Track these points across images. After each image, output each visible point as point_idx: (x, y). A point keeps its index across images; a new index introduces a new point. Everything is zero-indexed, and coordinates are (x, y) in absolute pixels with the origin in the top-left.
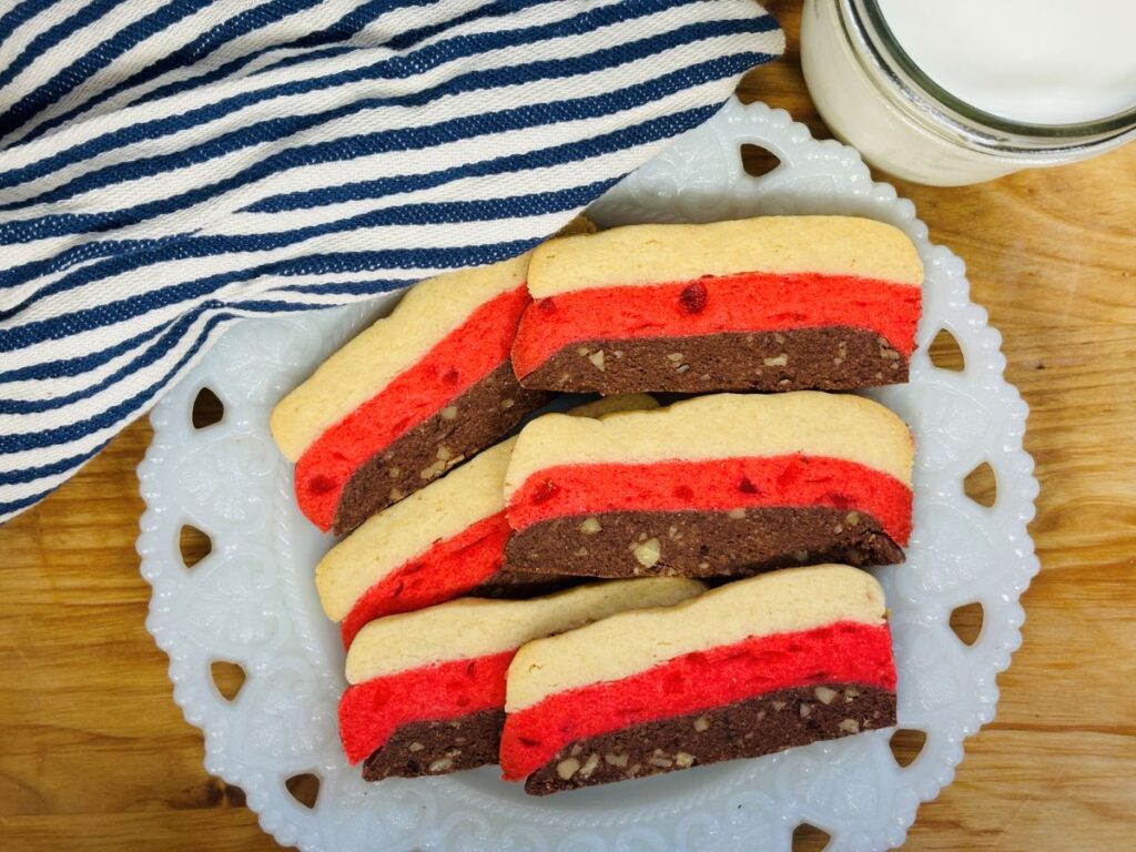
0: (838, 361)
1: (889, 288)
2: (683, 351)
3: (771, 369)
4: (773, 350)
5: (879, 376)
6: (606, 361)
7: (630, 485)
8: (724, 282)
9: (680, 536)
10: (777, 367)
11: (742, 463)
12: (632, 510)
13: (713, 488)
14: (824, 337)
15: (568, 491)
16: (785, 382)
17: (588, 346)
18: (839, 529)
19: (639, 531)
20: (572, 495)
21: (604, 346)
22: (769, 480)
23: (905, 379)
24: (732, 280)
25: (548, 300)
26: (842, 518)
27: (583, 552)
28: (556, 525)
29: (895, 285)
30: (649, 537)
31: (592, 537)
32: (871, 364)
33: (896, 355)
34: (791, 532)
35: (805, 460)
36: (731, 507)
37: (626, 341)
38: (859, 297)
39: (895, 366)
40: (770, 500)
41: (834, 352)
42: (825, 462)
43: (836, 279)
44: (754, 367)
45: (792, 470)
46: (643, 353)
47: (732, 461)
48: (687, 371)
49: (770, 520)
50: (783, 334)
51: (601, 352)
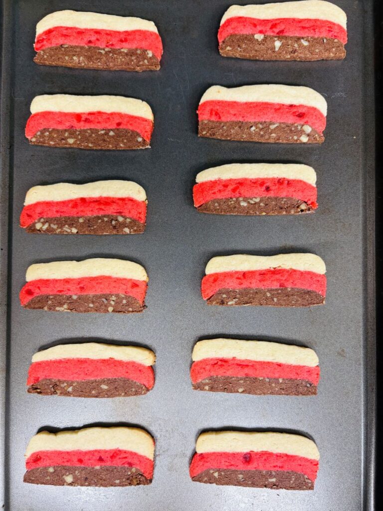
0: (292, 482)
1: (309, 461)
2: (243, 474)
3: (271, 482)
4: (271, 476)
5: (305, 487)
6: (219, 475)
7: (63, 458)
8: (257, 454)
9: (79, 474)
10: (272, 482)
11: (99, 451)
12: (64, 465)
13: (89, 459)
14: (288, 474)
15: (44, 459)
16: (275, 487)
17: (213, 470)
18: (129, 473)
19: (66, 472)
20: (45, 460)
21: (219, 471)
22: (107, 457)
23: (313, 489)
24: (260, 453)
25: (202, 454)
26: (130, 470)
27: (48, 478)
28: (40, 470)
29: (311, 460)
30: (69, 474)
31: (51, 473)
32: (302, 483)
33: (310, 481)
34: (114, 474)
35: (120, 451)
36: (95, 466)
37: (225, 469)
38: (299, 462)
39: (310, 485)
40: (108, 464)
41: (291, 479)
42: (125, 452)
43: (292, 456)
44: (265, 481)
45: (116, 454)
46: (231, 474)
47: (96, 451)
48: (244, 480)
49: (107, 470)
50: (275, 472)
51: (217, 473)
